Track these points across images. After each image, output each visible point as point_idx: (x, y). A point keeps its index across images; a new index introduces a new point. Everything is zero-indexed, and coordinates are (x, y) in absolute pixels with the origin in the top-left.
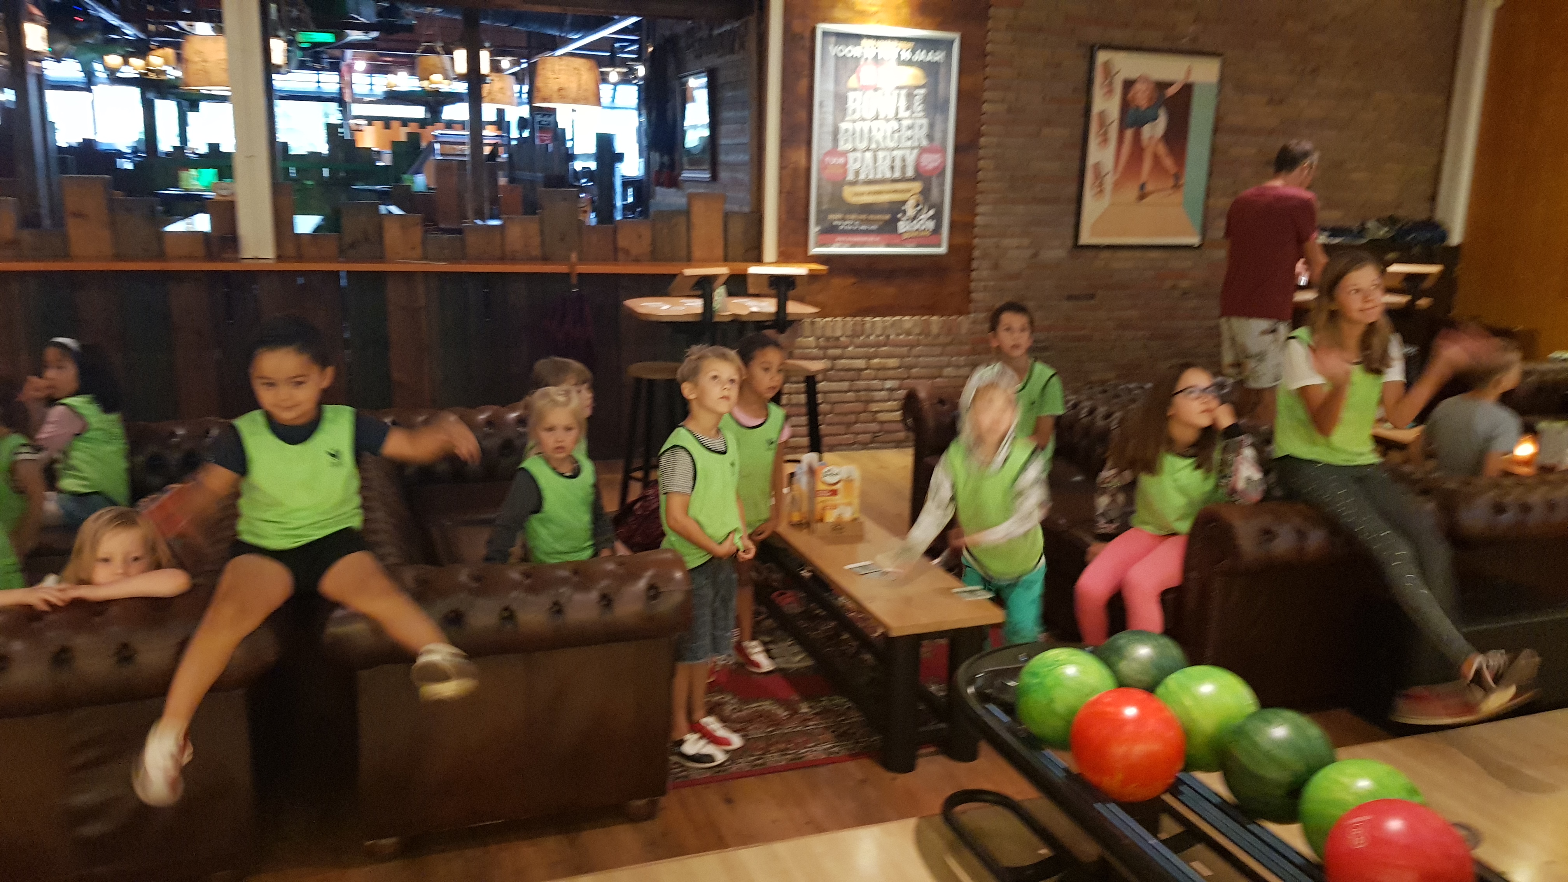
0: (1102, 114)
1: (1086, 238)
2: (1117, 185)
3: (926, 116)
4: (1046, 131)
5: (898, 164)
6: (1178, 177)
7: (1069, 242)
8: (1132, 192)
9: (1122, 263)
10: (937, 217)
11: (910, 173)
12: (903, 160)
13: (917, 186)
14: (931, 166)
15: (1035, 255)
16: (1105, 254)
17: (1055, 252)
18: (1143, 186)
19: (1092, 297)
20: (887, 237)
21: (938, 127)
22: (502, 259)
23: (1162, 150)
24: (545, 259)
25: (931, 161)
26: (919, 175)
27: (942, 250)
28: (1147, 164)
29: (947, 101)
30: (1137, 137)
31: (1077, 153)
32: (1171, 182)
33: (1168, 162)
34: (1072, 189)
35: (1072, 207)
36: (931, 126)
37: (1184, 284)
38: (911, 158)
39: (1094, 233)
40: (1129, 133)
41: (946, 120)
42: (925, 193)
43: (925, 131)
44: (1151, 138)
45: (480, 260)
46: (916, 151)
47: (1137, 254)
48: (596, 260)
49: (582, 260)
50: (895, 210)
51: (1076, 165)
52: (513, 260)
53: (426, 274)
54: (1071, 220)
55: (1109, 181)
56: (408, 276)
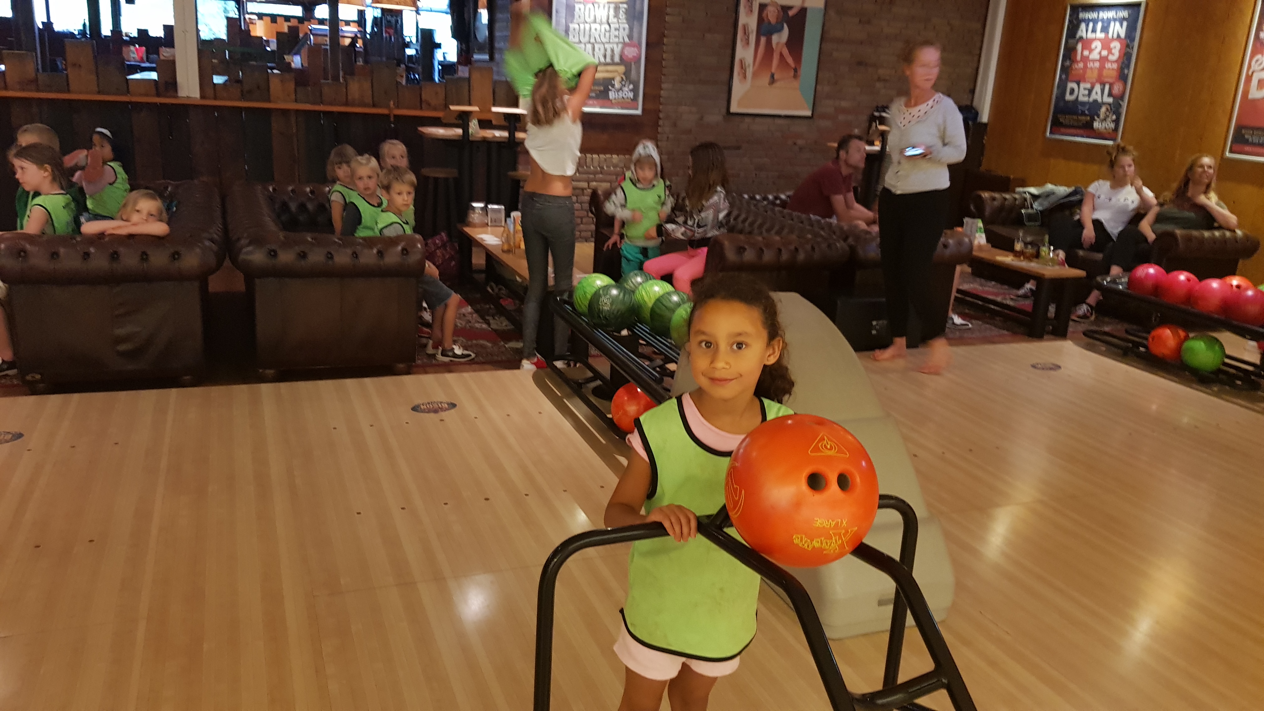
0: (745, 27)
1: (734, 109)
2: (755, 75)
3: (628, 23)
4: (708, 36)
5: (609, 53)
6: (796, 70)
7: (724, 111)
8: (766, 79)
9: (758, 126)
10: (635, 91)
11: (617, 59)
12: (612, 51)
13: (622, 69)
14: (630, 56)
15: (701, 118)
16: (748, 120)
17: (715, 117)
18: (772, 76)
19: (738, 148)
20: (601, 101)
21: (635, 30)
22: (346, 104)
23: (786, 52)
24: (374, 106)
25: (631, 52)
26: (623, 60)
27: (639, 112)
28: (775, 62)
29: (642, 13)
30: (769, 42)
31: (729, 51)
32: (792, 73)
33: (790, 60)
34: (725, 76)
35: (726, 88)
36: (631, 29)
37: (800, 142)
38: (617, 50)
39: (739, 104)
40: (763, 40)
41: (641, 25)
42: (627, 74)
43: (627, 31)
44: (778, 44)
45: (331, 104)
46: (620, 46)
47: (769, 120)
48: (408, 108)
49: (398, 107)
50: (607, 84)
51: (728, 60)
52: (353, 105)
53: (297, 111)
54: (725, 96)
55: (750, 72)
56: (285, 112)
